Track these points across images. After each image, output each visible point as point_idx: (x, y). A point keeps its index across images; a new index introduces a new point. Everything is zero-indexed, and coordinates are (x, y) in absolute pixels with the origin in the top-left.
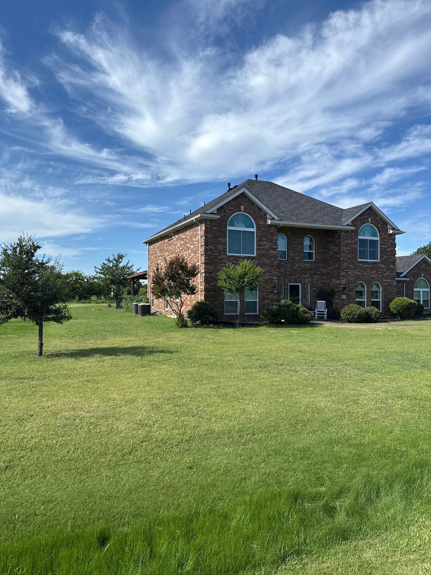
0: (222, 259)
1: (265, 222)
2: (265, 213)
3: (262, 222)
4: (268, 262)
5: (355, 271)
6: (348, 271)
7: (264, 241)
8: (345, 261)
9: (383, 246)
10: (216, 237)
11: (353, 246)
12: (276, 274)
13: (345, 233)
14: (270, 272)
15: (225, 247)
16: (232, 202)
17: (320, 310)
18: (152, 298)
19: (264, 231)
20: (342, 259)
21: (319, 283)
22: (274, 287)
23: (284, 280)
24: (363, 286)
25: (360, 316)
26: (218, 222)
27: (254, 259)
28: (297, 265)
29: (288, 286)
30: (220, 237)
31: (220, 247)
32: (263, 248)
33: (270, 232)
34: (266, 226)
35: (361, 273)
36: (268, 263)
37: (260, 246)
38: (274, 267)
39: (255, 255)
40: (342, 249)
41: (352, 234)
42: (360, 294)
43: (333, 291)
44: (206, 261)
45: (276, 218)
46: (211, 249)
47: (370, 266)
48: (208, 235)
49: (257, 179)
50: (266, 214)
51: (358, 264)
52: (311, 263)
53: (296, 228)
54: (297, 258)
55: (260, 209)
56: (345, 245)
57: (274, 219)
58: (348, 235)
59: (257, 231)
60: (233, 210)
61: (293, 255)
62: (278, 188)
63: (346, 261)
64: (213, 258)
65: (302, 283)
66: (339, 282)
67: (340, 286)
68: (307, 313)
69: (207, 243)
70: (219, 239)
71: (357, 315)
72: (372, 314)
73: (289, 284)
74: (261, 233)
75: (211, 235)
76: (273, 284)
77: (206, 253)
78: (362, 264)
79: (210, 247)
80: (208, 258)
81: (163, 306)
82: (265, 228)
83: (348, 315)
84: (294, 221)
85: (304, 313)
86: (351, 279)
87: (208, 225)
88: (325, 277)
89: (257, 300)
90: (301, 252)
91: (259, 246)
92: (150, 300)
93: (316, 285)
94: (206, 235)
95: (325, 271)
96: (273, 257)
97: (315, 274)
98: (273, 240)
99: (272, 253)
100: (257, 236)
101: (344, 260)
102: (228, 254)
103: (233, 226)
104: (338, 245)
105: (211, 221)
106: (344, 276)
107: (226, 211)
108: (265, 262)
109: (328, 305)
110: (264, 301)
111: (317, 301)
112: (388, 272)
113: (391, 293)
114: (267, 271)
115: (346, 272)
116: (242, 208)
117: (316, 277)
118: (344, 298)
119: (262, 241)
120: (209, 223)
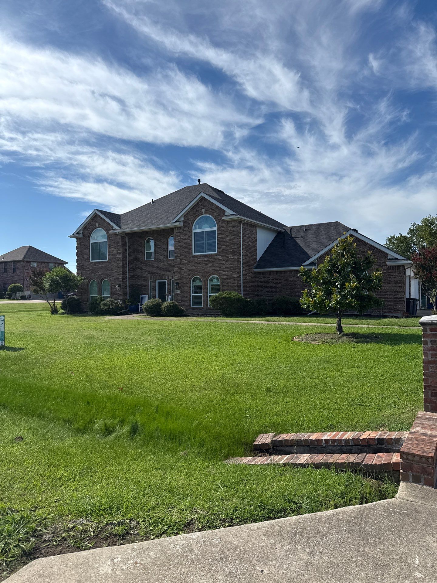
4: (116, 264)
5: (189, 265)
6: (182, 266)
9: (220, 236)
11: (186, 241)
13: (178, 229)
23: (151, 278)
27: (106, 263)
28: (162, 264)
29: (155, 283)
32: (112, 253)
35: (195, 268)
38: (119, 268)
39: (107, 260)
41: (185, 229)
47: (205, 259)
54: (162, 257)
55: (109, 223)
56: (178, 242)
58: (181, 231)
61: (158, 255)
65: (167, 280)
73: (157, 281)
74: (110, 242)
78: (196, 258)
86: (185, 274)
89: (110, 296)
90: (165, 252)
96: (119, 260)
98: (118, 246)
99: (118, 257)
108: (114, 265)
112: (227, 263)
113: (231, 286)
114: (115, 271)
115: (180, 268)
119: (111, 248)
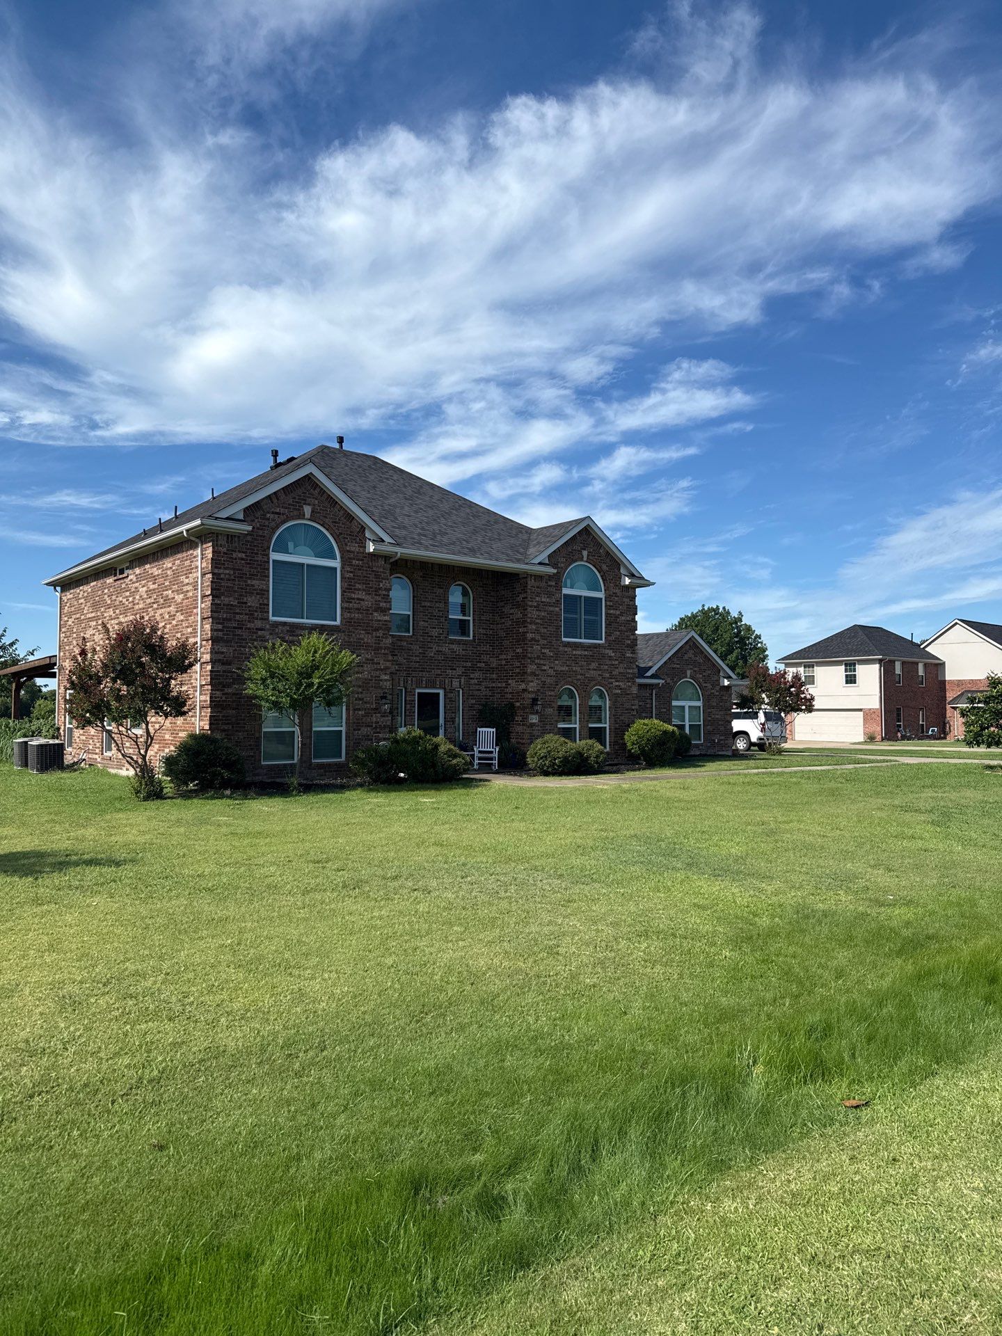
0: (257, 629)
1: (361, 547)
2: (362, 526)
3: (354, 547)
4: (368, 639)
5: (557, 662)
6: (542, 662)
7: (359, 590)
8: (536, 641)
9: (612, 611)
10: (241, 577)
11: (552, 609)
12: (386, 668)
13: (535, 580)
14: (373, 663)
15: (265, 602)
16: (282, 496)
17: (483, 749)
18: (68, 726)
19: (360, 568)
20: (530, 636)
21: (482, 688)
22: (384, 697)
23: (406, 682)
24: (572, 696)
25: (565, 760)
26: (248, 541)
27: (336, 631)
28: (435, 648)
29: (414, 695)
30: (252, 576)
31: (252, 601)
32: (356, 606)
33: (373, 571)
34: (365, 557)
35: (567, 668)
36: (369, 641)
37: (351, 602)
38: (383, 651)
39: (338, 622)
40: (529, 615)
41: (550, 583)
42: (567, 712)
43: (512, 706)
44: (215, 633)
45: (387, 539)
46: (228, 605)
47: (586, 653)
48: (221, 571)
49: (341, 447)
50: (363, 529)
51: (561, 649)
52: (465, 643)
53: (432, 564)
54: (435, 633)
55: (350, 517)
56: (535, 607)
57: (383, 541)
58: (543, 584)
59: (343, 568)
60: (283, 514)
61: (426, 624)
62: (391, 472)
63: (539, 641)
64: (234, 628)
65: (445, 689)
66: (523, 686)
67: (526, 695)
68: (455, 756)
69: (218, 589)
70: (249, 582)
71: (559, 758)
72: (588, 758)
73: (418, 691)
74: (351, 572)
75: (228, 572)
76: (380, 691)
77: (216, 615)
78: (570, 649)
79: (226, 600)
80: (220, 627)
81: (98, 745)
82: (362, 560)
83: (542, 758)
84: (427, 548)
85: (449, 756)
86: (548, 680)
87: (221, 546)
88: (494, 676)
89: (343, 729)
90: (443, 620)
91: (347, 602)
92: (61, 731)
93: (475, 693)
94: (216, 571)
95: (494, 663)
96: (381, 628)
97: (474, 669)
98: (380, 589)
99: (379, 618)
100: (343, 578)
101: (533, 639)
102: (272, 618)
103: (286, 551)
104: (522, 606)
105: (228, 538)
106: (533, 674)
107: (268, 515)
108: (363, 639)
109: (500, 739)
110: (359, 730)
111: (479, 729)
112: (621, 665)
113: (627, 710)
114: (367, 659)
115: (539, 665)
116: (307, 510)
117: (477, 675)
118: (534, 721)
119: (355, 589)
120: (222, 541)
